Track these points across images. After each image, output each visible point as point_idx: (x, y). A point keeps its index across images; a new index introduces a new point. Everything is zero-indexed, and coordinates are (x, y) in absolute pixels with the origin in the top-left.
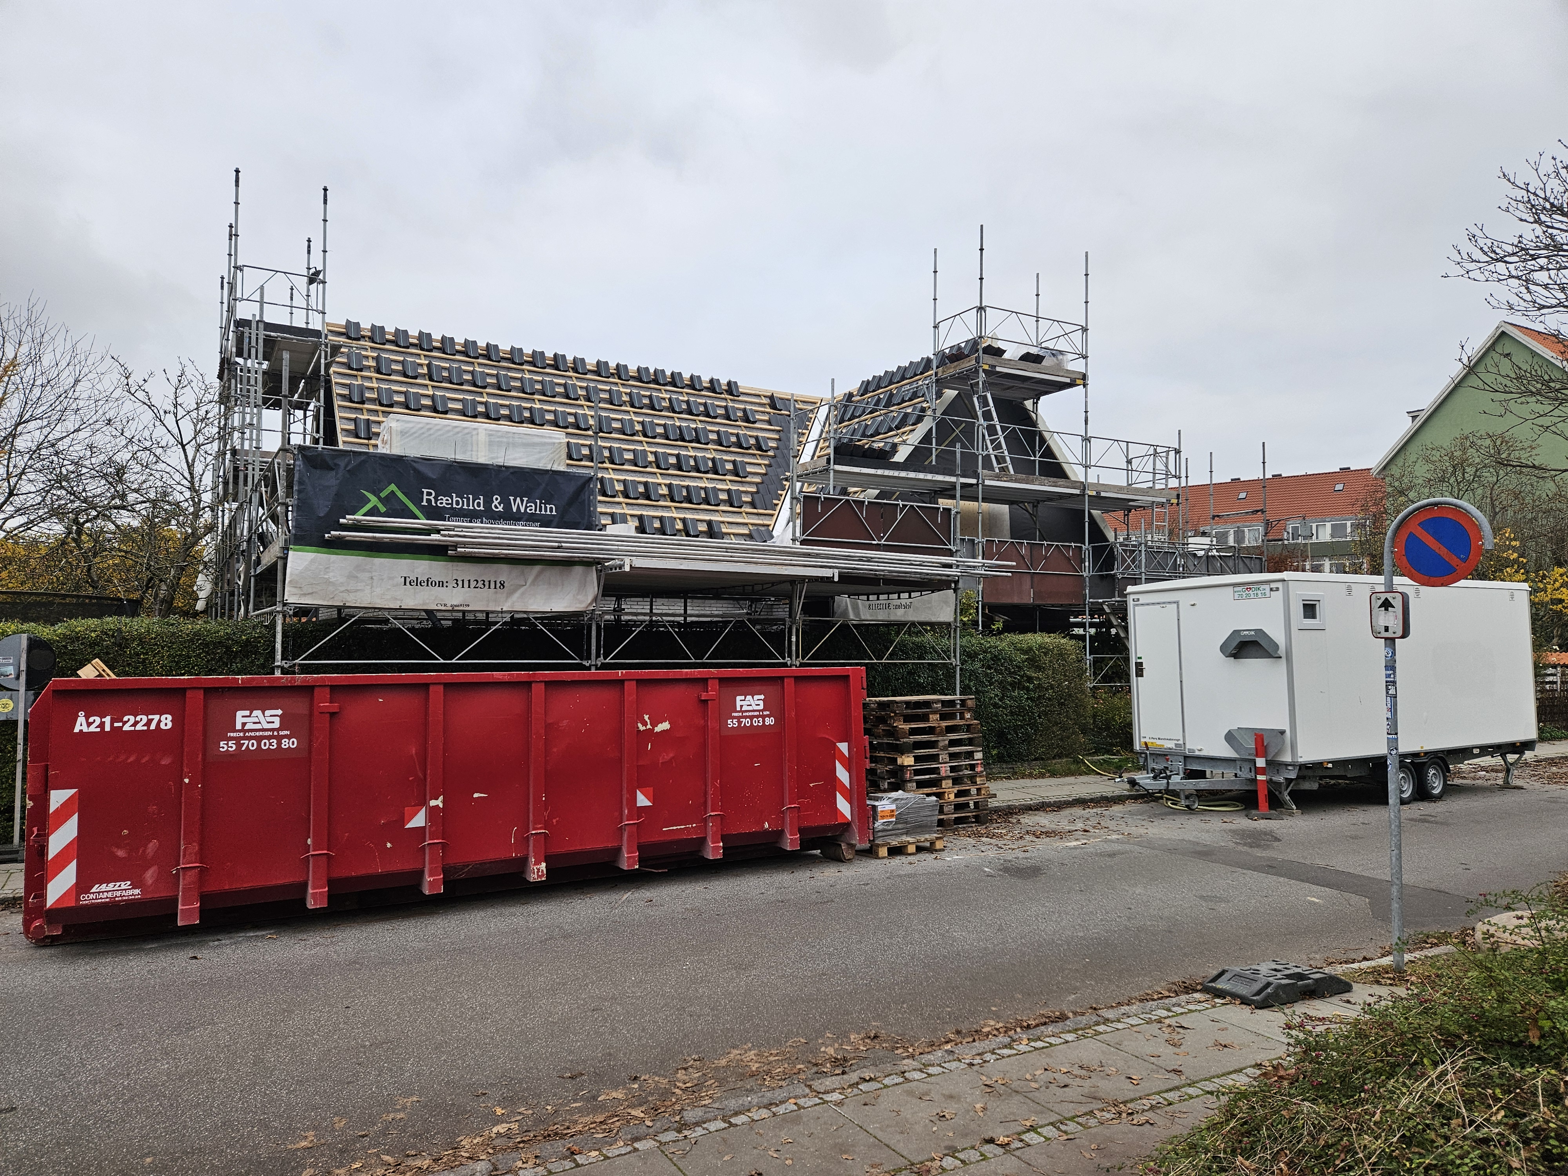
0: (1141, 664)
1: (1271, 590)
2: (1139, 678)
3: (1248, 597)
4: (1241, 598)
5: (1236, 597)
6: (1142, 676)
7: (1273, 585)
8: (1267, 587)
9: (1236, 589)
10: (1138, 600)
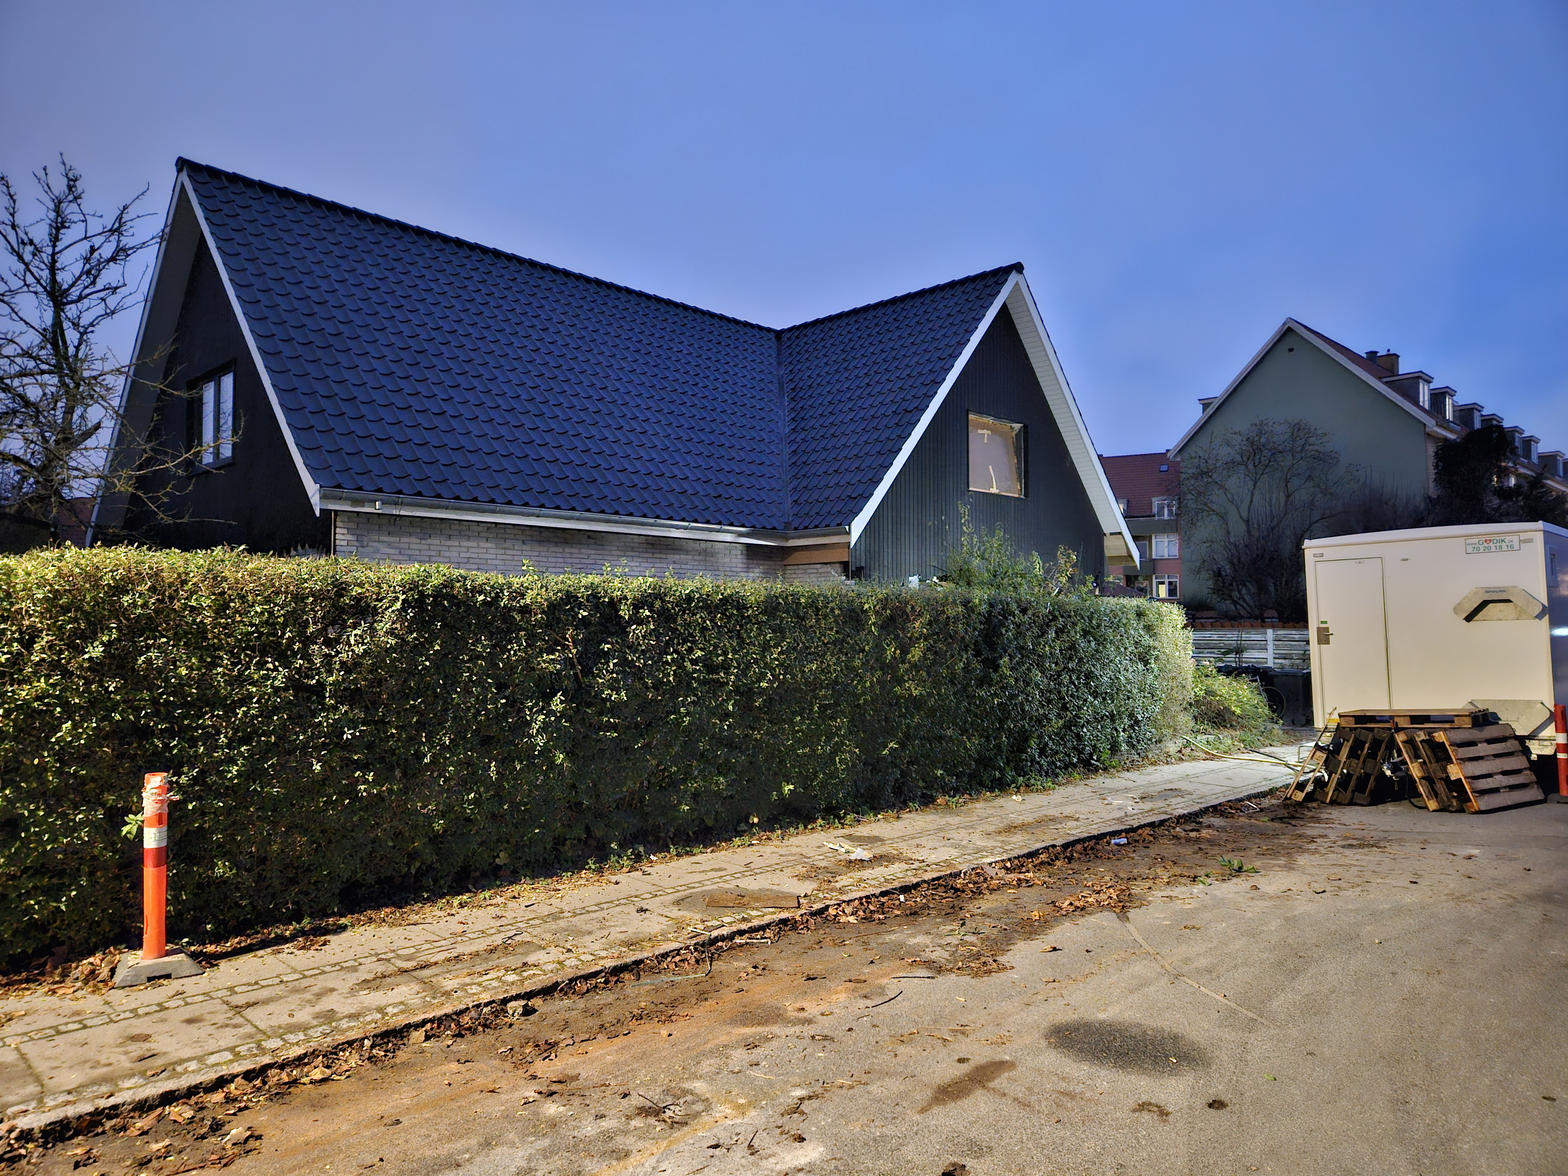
0: (1327, 629)
1: (1520, 541)
2: (1323, 646)
3: (1488, 550)
4: (1477, 550)
5: (1470, 549)
6: (1327, 642)
7: (1523, 536)
8: (1515, 539)
9: (1468, 541)
10: (1322, 555)
